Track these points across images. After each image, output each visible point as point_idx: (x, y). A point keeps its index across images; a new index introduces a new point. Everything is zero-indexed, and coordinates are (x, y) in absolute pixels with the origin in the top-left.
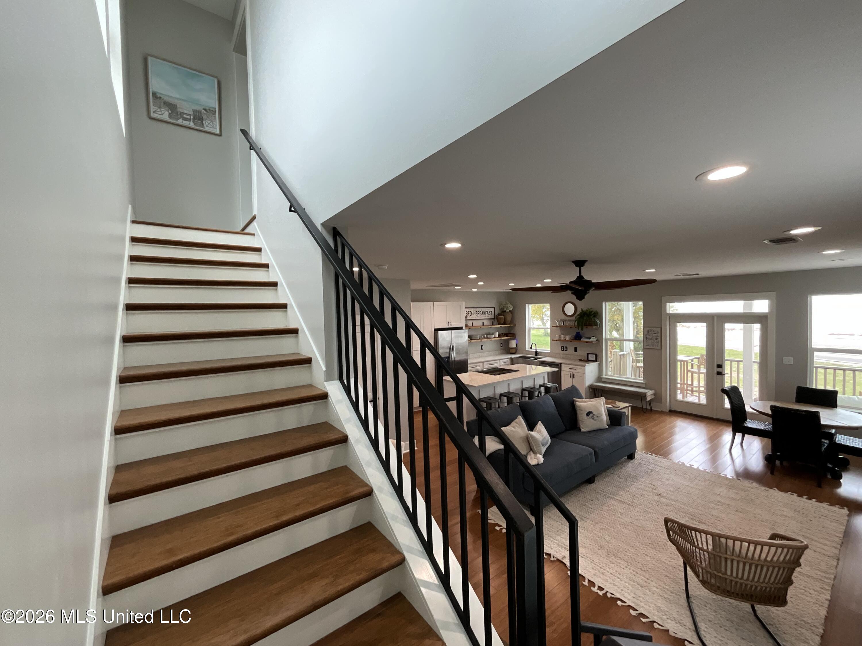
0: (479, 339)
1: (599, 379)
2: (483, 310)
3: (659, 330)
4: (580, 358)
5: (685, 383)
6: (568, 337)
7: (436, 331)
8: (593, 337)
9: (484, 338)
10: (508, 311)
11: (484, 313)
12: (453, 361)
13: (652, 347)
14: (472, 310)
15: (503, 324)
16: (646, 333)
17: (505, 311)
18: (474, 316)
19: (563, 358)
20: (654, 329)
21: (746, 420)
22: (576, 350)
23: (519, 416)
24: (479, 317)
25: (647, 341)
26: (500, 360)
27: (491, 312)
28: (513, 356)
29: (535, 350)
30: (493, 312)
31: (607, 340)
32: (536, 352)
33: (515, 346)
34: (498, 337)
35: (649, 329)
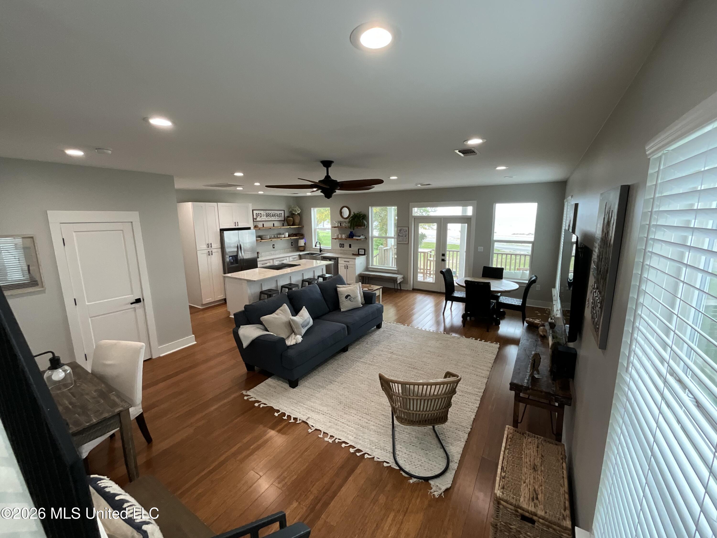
0: (270, 238)
1: (367, 269)
2: (273, 212)
3: (407, 228)
4: (353, 253)
5: (426, 268)
6: (344, 236)
7: (222, 231)
8: (363, 235)
9: (275, 238)
10: (296, 214)
11: (274, 215)
12: (241, 260)
13: (402, 243)
14: (262, 212)
15: (292, 225)
16: (398, 232)
17: (294, 214)
18: (264, 218)
19: (341, 253)
20: (404, 228)
21: (454, 292)
22: (350, 246)
23: (285, 304)
24: (270, 219)
25: (399, 238)
26: (289, 257)
27: (280, 215)
28: (301, 253)
29: (319, 248)
30: (283, 215)
31: (372, 238)
32: (320, 249)
33: (303, 245)
34: (288, 237)
35: (401, 228)
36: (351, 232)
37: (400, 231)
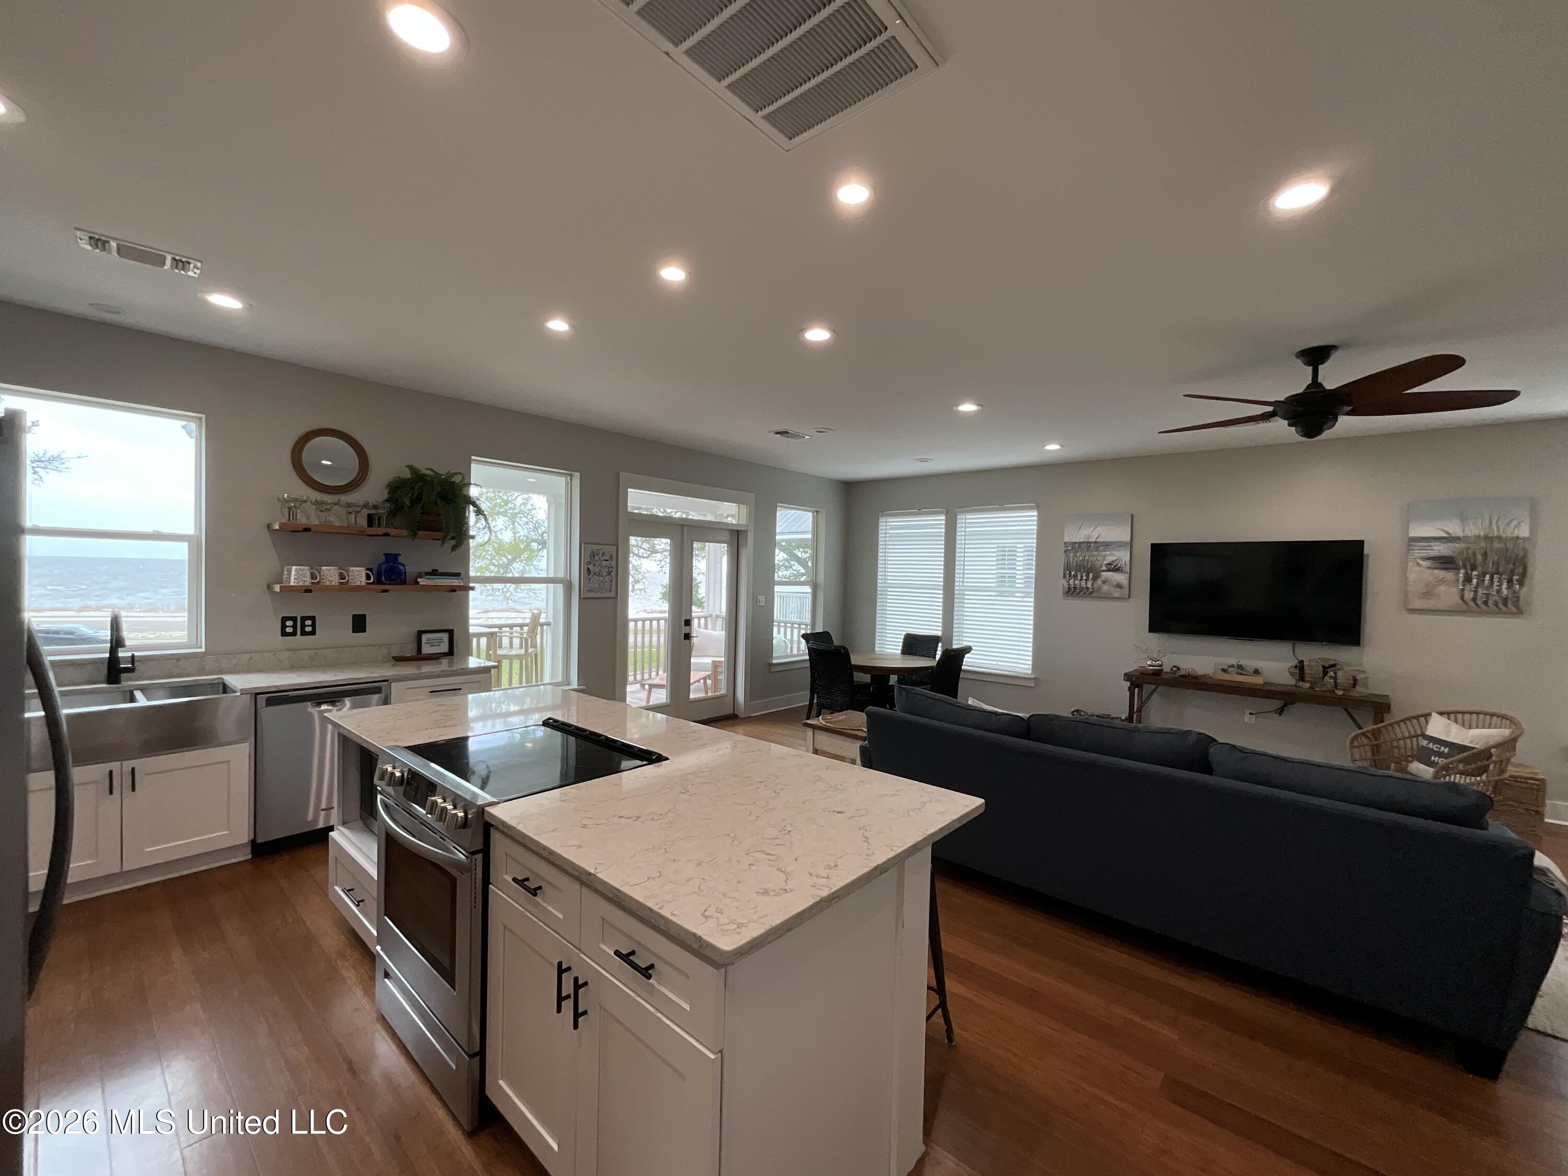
3: (613, 549)
6: (358, 575)
13: (599, 595)
16: (587, 558)
20: (606, 549)
22: (359, 624)
25: (589, 580)
35: (595, 547)
36: (387, 555)
37: (594, 557)
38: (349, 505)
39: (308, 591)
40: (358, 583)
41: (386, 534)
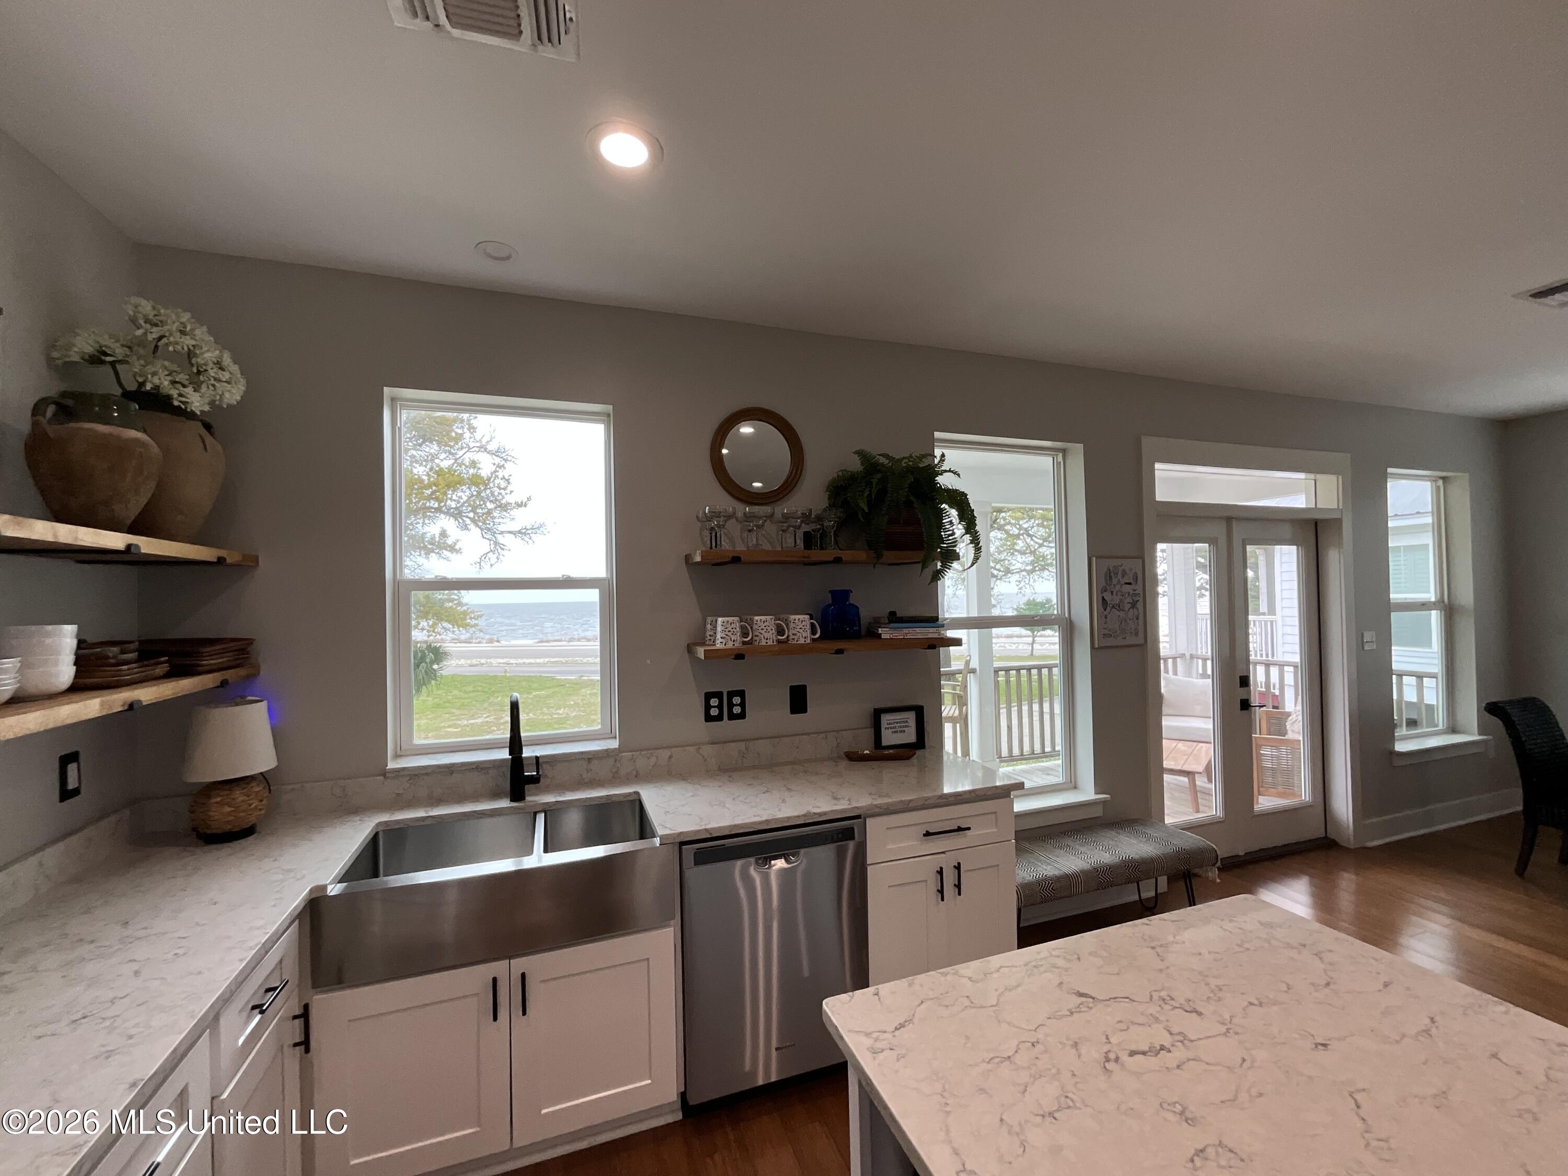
3: (1138, 565)
6: (801, 627)
13: (1119, 642)
16: (1101, 582)
22: (798, 700)
25: (1106, 617)
35: (1112, 563)
36: (834, 593)
37: (1111, 577)
38: (786, 517)
39: (740, 656)
40: (802, 641)
41: (838, 560)
